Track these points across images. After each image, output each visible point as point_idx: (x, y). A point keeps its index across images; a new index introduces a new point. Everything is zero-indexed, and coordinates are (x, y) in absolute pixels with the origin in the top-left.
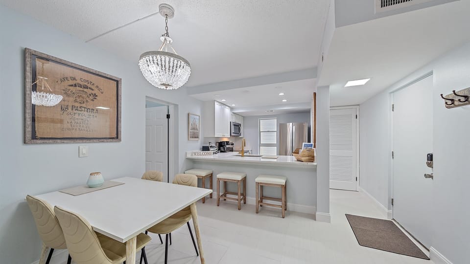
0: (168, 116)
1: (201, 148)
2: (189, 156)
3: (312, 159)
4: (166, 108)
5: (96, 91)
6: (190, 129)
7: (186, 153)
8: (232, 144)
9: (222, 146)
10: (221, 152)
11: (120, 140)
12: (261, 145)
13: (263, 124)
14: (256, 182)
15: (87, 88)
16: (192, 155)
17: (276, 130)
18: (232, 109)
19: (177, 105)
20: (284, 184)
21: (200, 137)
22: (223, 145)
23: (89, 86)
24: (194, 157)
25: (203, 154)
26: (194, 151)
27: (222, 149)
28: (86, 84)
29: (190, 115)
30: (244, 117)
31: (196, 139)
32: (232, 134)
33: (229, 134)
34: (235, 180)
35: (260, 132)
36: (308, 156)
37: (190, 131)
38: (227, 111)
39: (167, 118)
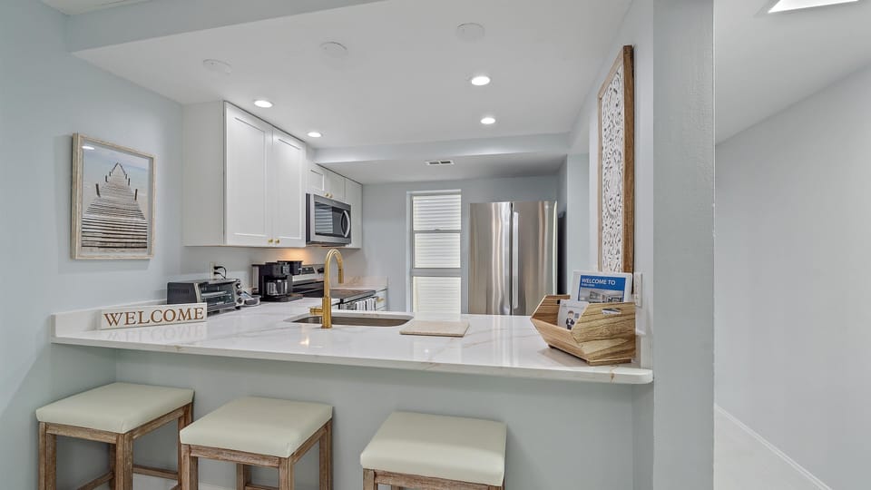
1: (159, 293)
2: (75, 330)
3: (625, 348)
6: (81, 205)
7: (53, 318)
8: (321, 271)
9: (271, 280)
12: (414, 272)
13: (422, 208)
14: (366, 471)
17: (459, 227)
18: (312, 149)
20: (500, 484)
21: (157, 244)
22: (276, 273)
25: (158, 316)
27: (272, 289)
30: (362, 185)
32: (314, 238)
33: (302, 236)
34: (264, 457)
35: (412, 233)
36: (611, 337)
37: (84, 216)
38: (293, 154)
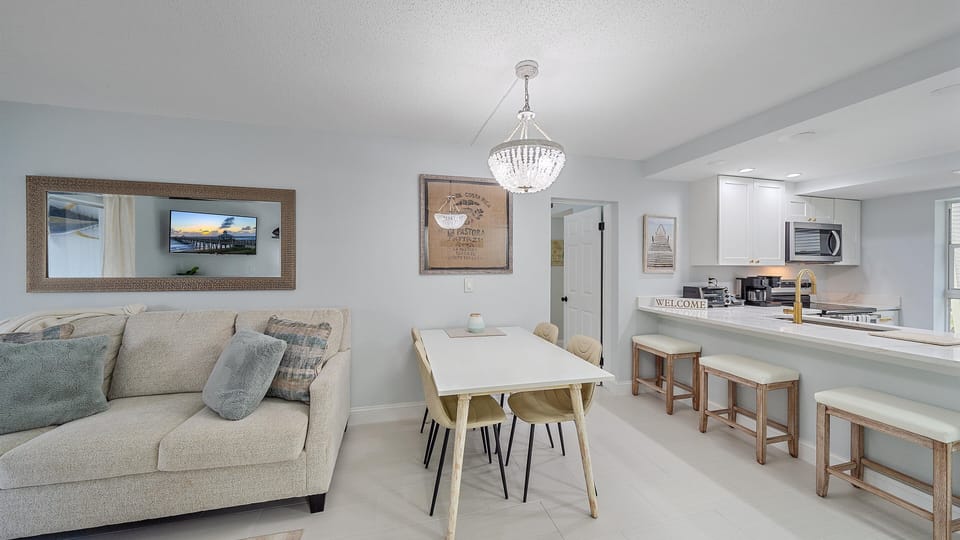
0: (601, 226)
1: (680, 292)
2: (645, 305)
4: (596, 211)
5: (482, 206)
6: (647, 247)
7: (637, 298)
9: (752, 290)
10: (749, 303)
11: (511, 272)
12: (952, 293)
15: (471, 203)
16: (652, 305)
19: (617, 203)
21: (678, 265)
22: (756, 285)
23: (475, 200)
24: (656, 309)
25: (681, 304)
26: (658, 297)
27: (753, 296)
28: (471, 198)
29: (648, 220)
30: (862, 202)
31: (669, 270)
32: (793, 257)
33: (782, 256)
34: (748, 381)
35: (950, 246)
37: (648, 252)
38: (772, 194)
39: (600, 229)
